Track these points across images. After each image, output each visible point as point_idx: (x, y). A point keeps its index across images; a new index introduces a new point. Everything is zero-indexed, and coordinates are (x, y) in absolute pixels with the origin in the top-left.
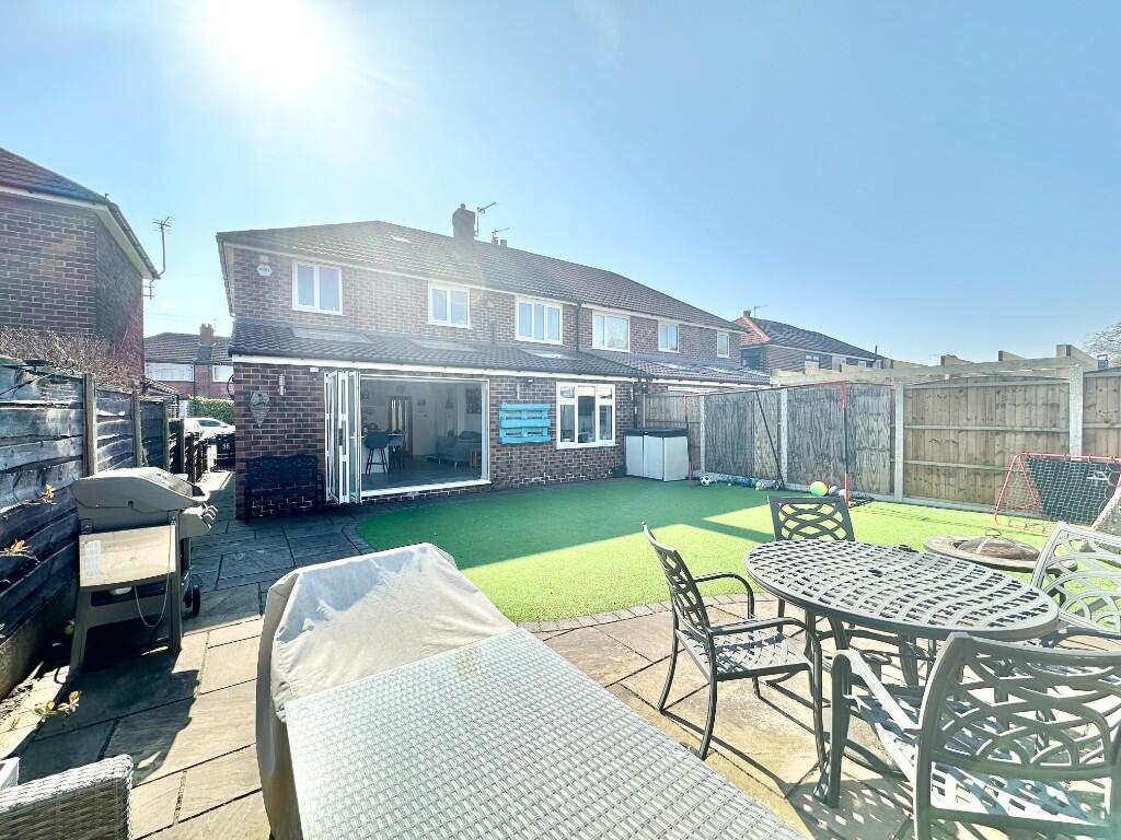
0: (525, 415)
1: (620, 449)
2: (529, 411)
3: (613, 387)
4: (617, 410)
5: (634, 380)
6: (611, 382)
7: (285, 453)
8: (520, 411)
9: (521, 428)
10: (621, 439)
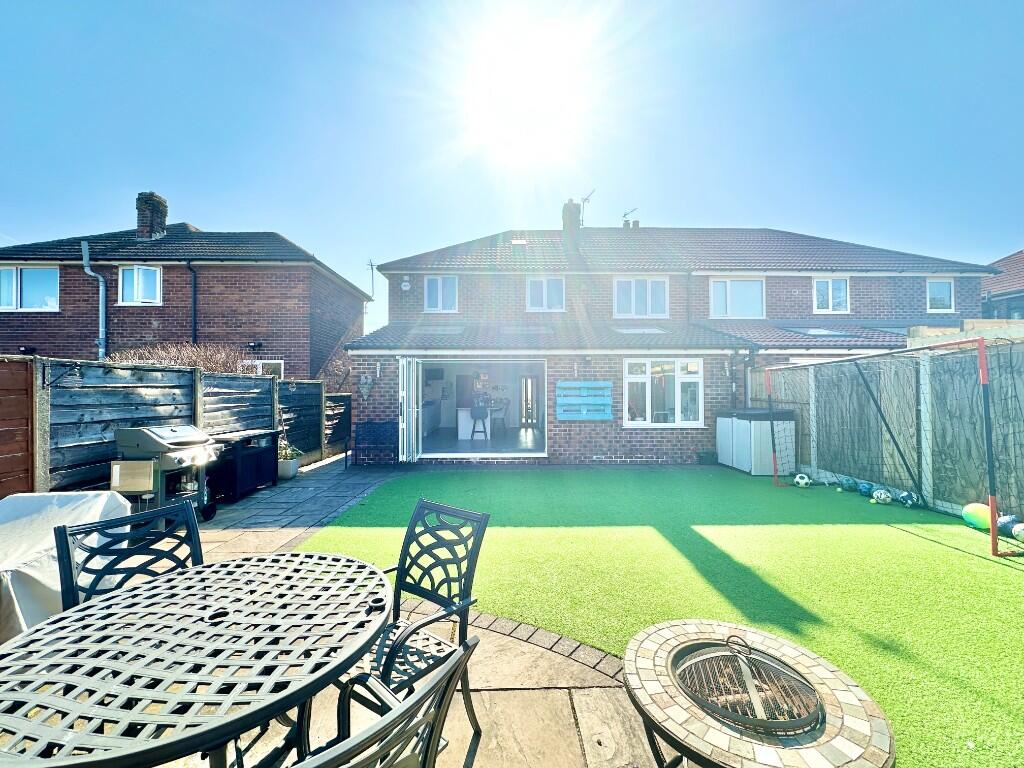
0: (584, 393)
1: (710, 432)
2: (588, 388)
3: (700, 361)
4: (706, 387)
5: (729, 352)
6: (697, 356)
7: (381, 419)
8: (580, 389)
9: (580, 405)
10: (711, 421)
